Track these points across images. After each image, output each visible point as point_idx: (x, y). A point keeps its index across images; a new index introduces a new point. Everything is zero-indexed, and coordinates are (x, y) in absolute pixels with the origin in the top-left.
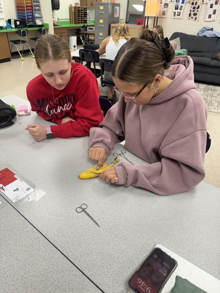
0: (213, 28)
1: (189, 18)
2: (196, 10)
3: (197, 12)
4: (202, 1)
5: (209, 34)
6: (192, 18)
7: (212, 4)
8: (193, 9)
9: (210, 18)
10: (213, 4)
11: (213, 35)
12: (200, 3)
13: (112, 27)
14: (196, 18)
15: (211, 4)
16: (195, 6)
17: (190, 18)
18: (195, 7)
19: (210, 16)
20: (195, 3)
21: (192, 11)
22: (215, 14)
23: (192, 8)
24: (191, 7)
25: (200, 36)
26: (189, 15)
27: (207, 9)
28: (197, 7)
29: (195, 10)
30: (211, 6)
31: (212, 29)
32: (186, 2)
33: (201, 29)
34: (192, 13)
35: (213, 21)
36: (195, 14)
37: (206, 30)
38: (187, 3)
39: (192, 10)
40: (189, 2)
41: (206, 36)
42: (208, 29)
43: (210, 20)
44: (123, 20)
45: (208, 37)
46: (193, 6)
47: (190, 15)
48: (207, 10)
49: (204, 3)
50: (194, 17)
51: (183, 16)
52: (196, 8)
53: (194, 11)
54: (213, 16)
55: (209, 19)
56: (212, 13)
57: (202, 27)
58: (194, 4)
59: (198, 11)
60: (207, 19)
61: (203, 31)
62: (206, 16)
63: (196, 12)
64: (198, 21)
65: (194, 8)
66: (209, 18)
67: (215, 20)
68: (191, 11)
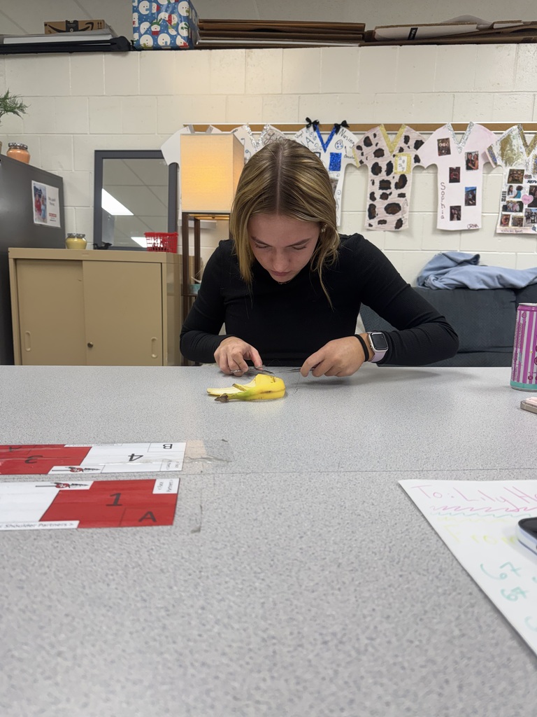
0: (477, 257)
1: (370, 225)
2: (395, 192)
3: (401, 201)
4: (413, 161)
5: (477, 277)
6: (382, 222)
7: (454, 166)
8: (381, 188)
9: (459, 219)
10: (458, 169)
11: (494, 280)
12: (405, 165)
13: (16, 260)
14: (399, 224)
15: (451, 170)
16: (386, 178)
17: (374, 222)
18: (388, 183)
19: (455, 213)
20: (384, 168)
21: (377, 196)
22: (474, 204)
23: (377, 184)
24: (373, 183)
25: (439, 289)
26: (367, 213)
27: (440, 186)
28: (397, 179)
29: (388, 192)
30: (454, 176)
31: (475, 261)
32: (349, 165)
33: (430, 263)
34: (380, 205)
35: (472, 229)
36: (393, 209)
37: (450, 263)
38: (351, 169)
39: (378, 193)
40: (361, 162)
41: (464, 287)
42: (462, 259)
43: (455, 225)
44: (79, 237)
45: (473, 290)
46: (378, 179)
47: (372, 212)
48: (440, 192)
49: (422, 168)
50: (392, 219)
51: (344, 216)
52: (393, 186)
53: (384, 197)
54: (465, 210)
55: (455, 222)
56: (460, 200)
57: (431, 255)
58: (380, 171)
59: (402, 195)
60: (446, 223)
61: (441, 270)
62: (439, 215)
63: (393, 199)
64: (409, 233)
65: (385, 185)
66: (452, 218)
67: (480, 226)
68: (372, 197)
